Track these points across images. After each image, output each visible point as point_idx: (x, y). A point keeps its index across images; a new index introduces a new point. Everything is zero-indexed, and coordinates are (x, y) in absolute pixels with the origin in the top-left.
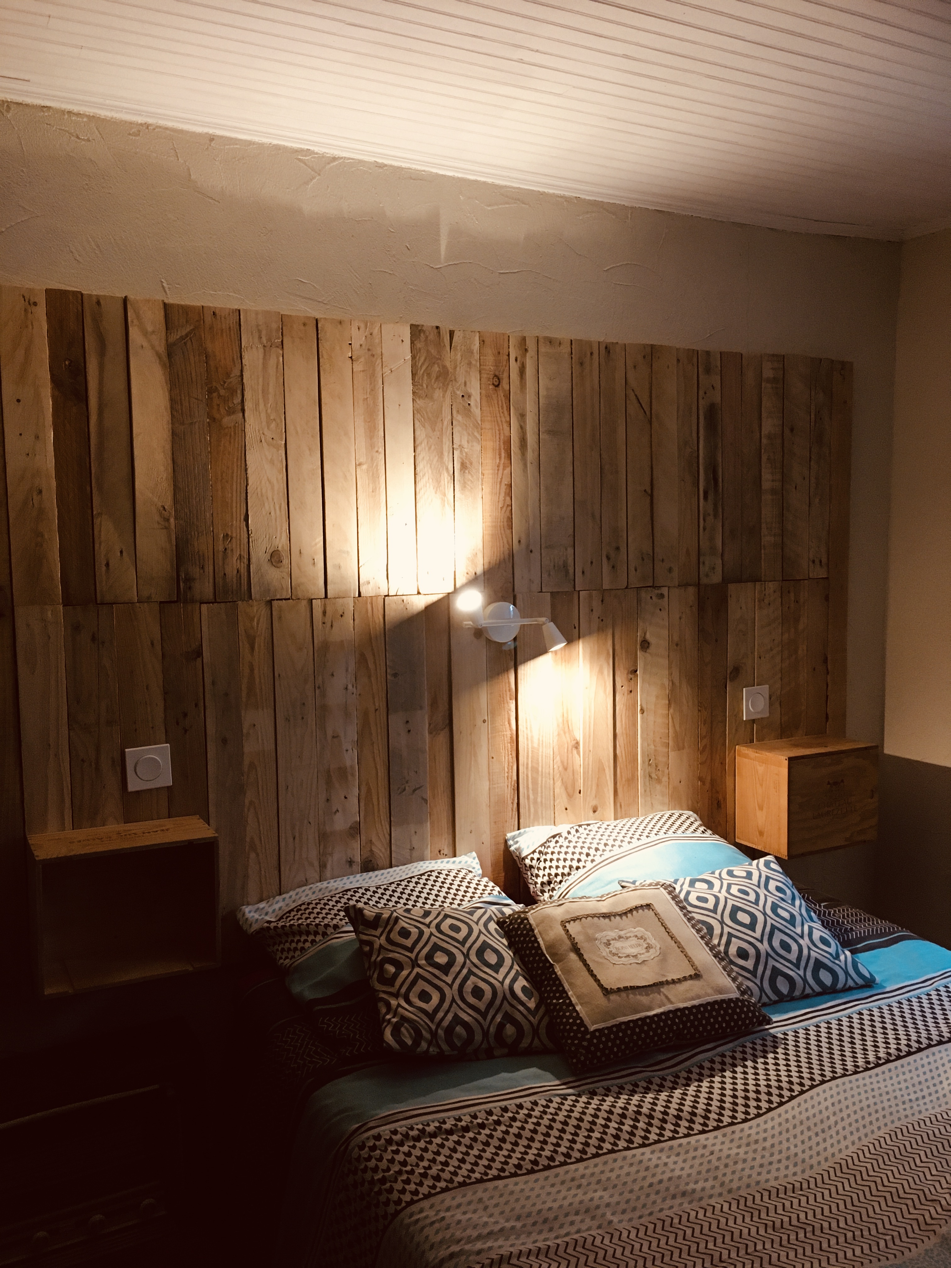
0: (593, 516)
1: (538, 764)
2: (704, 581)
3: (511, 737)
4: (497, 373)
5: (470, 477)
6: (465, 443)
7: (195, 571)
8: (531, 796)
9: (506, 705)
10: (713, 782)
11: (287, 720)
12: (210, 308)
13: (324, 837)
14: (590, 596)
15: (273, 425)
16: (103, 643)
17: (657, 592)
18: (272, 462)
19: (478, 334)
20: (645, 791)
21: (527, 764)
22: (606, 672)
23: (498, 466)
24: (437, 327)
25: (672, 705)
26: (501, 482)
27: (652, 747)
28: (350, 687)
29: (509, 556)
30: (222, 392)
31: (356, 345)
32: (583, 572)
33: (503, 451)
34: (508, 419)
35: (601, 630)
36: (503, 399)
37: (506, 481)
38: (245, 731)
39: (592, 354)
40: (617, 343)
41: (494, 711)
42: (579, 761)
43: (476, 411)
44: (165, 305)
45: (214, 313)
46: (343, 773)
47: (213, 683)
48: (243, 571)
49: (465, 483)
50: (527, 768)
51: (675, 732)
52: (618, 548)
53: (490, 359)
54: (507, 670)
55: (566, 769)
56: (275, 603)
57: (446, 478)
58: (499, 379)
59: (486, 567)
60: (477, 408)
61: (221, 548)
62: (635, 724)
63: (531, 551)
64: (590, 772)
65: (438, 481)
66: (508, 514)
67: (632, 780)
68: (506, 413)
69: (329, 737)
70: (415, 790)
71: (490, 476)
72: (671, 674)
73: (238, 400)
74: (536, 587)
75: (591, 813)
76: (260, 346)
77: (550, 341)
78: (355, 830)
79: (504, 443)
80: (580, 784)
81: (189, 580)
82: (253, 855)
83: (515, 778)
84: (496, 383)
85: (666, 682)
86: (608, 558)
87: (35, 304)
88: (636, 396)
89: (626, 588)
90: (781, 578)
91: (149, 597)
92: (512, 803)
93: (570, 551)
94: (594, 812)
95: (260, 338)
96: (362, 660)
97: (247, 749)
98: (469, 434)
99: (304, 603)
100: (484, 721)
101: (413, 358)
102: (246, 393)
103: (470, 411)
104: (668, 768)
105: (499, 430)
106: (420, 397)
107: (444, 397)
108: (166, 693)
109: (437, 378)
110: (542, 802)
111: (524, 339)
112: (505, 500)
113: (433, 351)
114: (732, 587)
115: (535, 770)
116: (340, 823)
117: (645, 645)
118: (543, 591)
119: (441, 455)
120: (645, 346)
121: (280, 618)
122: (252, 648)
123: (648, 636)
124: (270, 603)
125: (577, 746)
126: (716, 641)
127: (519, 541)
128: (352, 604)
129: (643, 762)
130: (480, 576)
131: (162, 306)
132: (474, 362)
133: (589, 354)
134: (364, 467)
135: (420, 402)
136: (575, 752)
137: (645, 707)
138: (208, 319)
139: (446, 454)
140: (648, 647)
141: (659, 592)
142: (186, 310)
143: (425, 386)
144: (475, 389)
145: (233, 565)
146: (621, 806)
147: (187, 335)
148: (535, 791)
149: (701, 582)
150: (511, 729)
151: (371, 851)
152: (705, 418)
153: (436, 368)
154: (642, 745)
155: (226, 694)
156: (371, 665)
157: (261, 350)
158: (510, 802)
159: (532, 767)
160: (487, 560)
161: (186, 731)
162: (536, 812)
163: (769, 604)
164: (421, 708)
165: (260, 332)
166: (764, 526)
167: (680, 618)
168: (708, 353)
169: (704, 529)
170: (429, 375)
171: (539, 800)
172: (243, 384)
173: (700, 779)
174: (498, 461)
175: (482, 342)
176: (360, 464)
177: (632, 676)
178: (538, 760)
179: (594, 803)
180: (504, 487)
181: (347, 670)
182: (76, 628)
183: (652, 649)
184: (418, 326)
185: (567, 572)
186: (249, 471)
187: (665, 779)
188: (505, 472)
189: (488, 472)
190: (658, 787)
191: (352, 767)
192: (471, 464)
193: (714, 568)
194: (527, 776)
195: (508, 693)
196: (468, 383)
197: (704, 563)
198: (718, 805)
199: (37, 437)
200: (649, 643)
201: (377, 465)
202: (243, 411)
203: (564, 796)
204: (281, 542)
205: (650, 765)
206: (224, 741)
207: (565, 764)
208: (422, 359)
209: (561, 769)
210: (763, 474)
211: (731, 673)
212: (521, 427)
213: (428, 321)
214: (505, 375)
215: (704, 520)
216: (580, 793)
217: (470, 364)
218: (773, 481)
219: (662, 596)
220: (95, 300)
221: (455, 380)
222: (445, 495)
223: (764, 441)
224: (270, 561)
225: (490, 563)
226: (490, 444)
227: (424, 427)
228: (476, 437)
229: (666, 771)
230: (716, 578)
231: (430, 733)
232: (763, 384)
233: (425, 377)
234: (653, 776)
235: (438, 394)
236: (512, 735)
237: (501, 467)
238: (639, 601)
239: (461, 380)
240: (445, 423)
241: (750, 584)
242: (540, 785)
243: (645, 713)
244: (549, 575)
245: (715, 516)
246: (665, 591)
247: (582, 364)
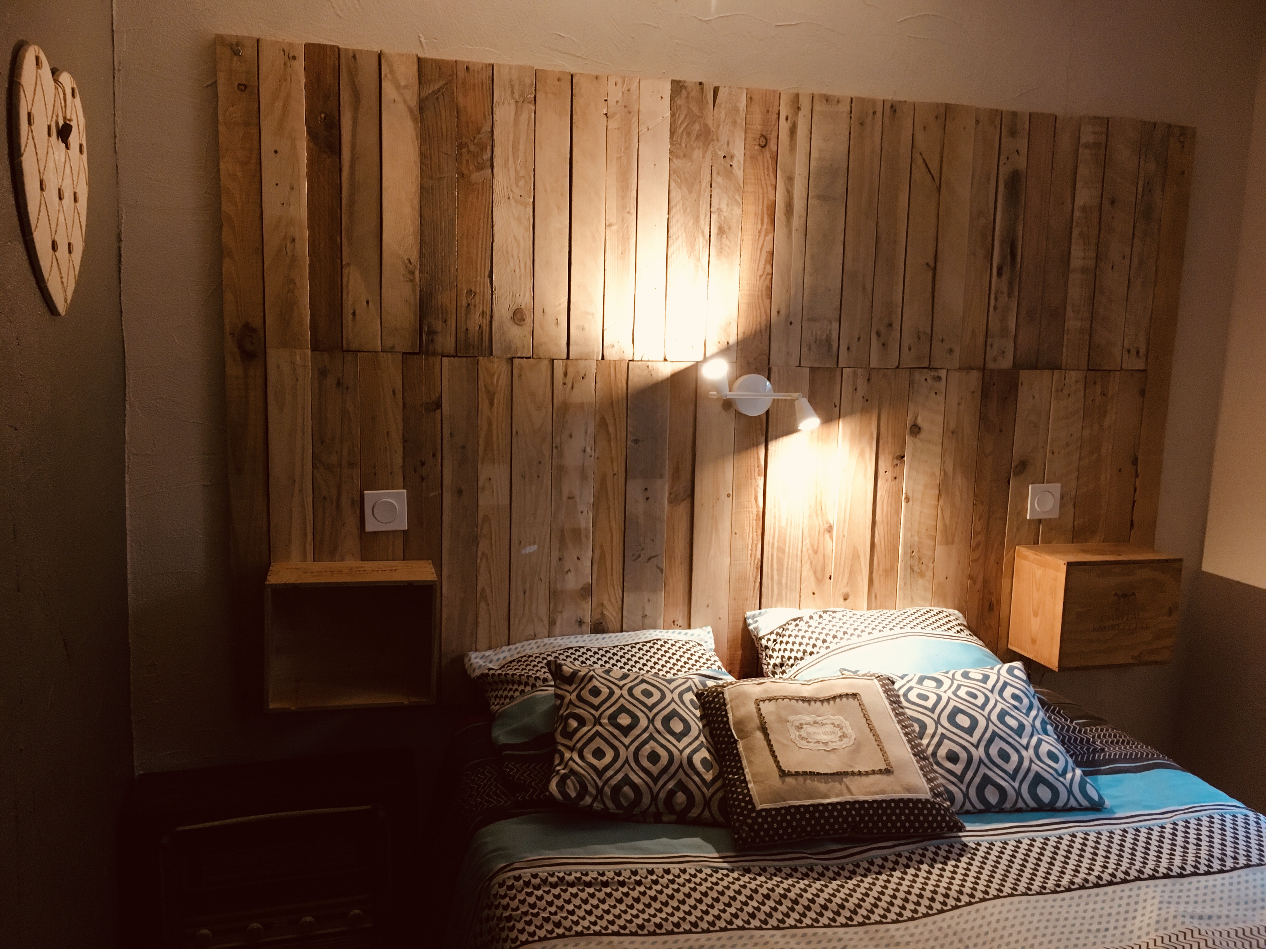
0: (864, 288)
1: (785, 545)
2: (991, 365)
3: (757, 515)
4: (764, 133)
5: (728, 243)
6: (724, 207)
7: (438, 326)
8: (776, 577)
9: (754, 481)
10: (985, 582)
11: (523, 477)
12: (463, 62)
13: (555, 595)
14: (855, 374)
15: (522, 183)
16: (347, 388)
17: (932, 373)
18: (519, 220)
19: (745, 91)
20: (905, 584)
21: (773, 544)
22: (867, 456)
23: (760, 232)
24: (701, 84)
25: (943, 496)
26: (761, 249)
27: (916, 538)
28: (588, 449)
29: (766, 326)
30: (472, 148)
31: (612, 102)
32: (848, 348)
33: (766, 216)
34: (774, 183)
35: (865, 409)
36: (770, 161)
37: (768, 248)
38: (480, 484)
39: (874, 113)
40: (905, 102)
41: (739, 486)
42: (830, 545)
43: (739, 172)
44: (419, 59)
45: (467, 68)
46: (577, 534)
47: (451, 435)
48: (486, 328)
49: (722, 248)
50: (773, 547)
51: (945, 525)
52: (890, 325)
53: (757, 117)
54: (757, 445)
55: (816, 552)
56: (516, 361)
57: (701, 243)
58: (766, 139)
59: (740, 337)
60: (739, 169)
61: (464, 303)
62: (898, 512)
63: (791, 323)
64: (843, 559)
65: (692, 246)
66: (768, 282)
67: (890, 571)
68: (772, 175)
69: (565, 498)
70: (650, 559)
71: (750, 242)
72: (943, 463)
73: (487, 156)
74: (794, 361)
75: (842, 600)
76: (512, 102)
77: (827, 99)
78: (587, 591)
79: (768, 208)
80: (831, 569)
81: (432, 332)
82: (483, 605)
83: (759, 556)
84: (763, 144)
85: (937, 471)
86: (878, 334)
87: (294, 58)
88: (924, 160)
89: (898, 367)
90: (1086, 368)
91: (393, 347)
92: (755, 582)
93: (835, 325)
94: (845, 599)
95: (513, 93)
96: (603, 423)
97: (481, 503)
98: (729, 197)
99: (545, 363)
100: (729, 496)
101: (673, 115)
102: (495, 149)
103: (732, 173)
104: (933, 562)
105: (763, 194)
106: (677, 157)
107: (703, 157)
108: (405, 441)
109: (698, 137)
110: (786, 584)
111: (797, 96)
112: (765, 268)
113: (695, 110)
114: (1024, 375)
115: (781, 550)
116: (572, 583)
117: (916, 430)
118: (802, 365)
119: (697, 219)
120: (938, 105)
121: (520, 376)
122: (491, 404)
123: (919, 421)
124: (511, 359)
125: (830, 529)
126: (1001, 431)
127: (778, 312)
128: (594, 367)
129: (905, 553)
130: (733, 345)
131: (416, 60)
132: (739, 121)
133: (871, 114)
134: (614, 228)
135: (677, 162)
136: (827, 535)
137: (910, 495)
138: (461, 73)
139: (702, 217)
140: (919, 433)
141: (936, 374)
142: (439, 64)
143: (683, 145)
144: (739, 150)
145: (476, 320)
146: (876, 597)
147: (439, 90)
148: (780, 571)
149: (987, 366)
150: (757, 506)
151: (602, 613)
152: (1005, 186)
153: (697, 127)
154: (904, 535)
155: (463, 447)
156: (611, 429)
157: (513, 106)
158: (752, 580)
159: (778, 547)
160: (741, 330)
161: (423, 479)
162: (780, 595)
163: (1069, 395)
164: (661, 476)
165: (512, 87)
166: (1069, 308)
167: (959, 404)
168: (1014, 114)
169: (995, 308)
170: (689, 134)
171: (784, 581)
172: (493, 140)
173: (970, 577)
174: (759, 226)
175: (750, 99)
176: (610, 225)
177: (898, 462)
178: (785, 541)
179: (845, 590)
180: (764, 256)
181: (586, 433)
182: (323, 373)
183: (922, 435)
184: (680, 81)
185: (830, 347)
186: (495, 228)
187: (929, 574)
188: (767, 238)
189: (748, 238)
190: (920, 581)
191: (587, 529)
192: (730, 228)
193: (1003, 352)
194: (772, 555)
195: (757, 469)
196: (731, 143)
197: (991, 346)
198: (990, 607)
199: (292, 188)
200: (920, 428)
201: (628, 227)
202: (492, 167)
203: (812, 580)
204: (525, 300)
205: (912, 557)
206: (460, 492)
207: (816, 547)
208: (682, 117)
209: (810, 551)
210: (1072, 251)
211: (1016, 467)
212: (788, 191)
213: (690, 77)
214: (774, 134)
215: (996, 299)
216: (830, 578)
217: (734, 123)
218: (1084, 258)
219: (939, 378)
220: (351, 54)
221: (718, 140)
222: (699, 260)
223: (1077, 214)
224: (513, 318)
225: (744, 333)
226: (751, 209)
227: (680, 188)
228: (736, 200)
229: (931, 565)
230: (1006, 363)
231: (670, 502)
232: (1081, 150)
233: (685, 136)
234: (916, 569)
235: (697, 154)
236: (758, 511)
237: (763, 233)
238: (911, 382)
239: (724, 139)
240: (704, 184)
241: (1047, 373)
242: (785, 566)
243: (910, 502)
244: (810, 349)
245: (1010, 295)
246: (943, 373)
247: (862, 124)
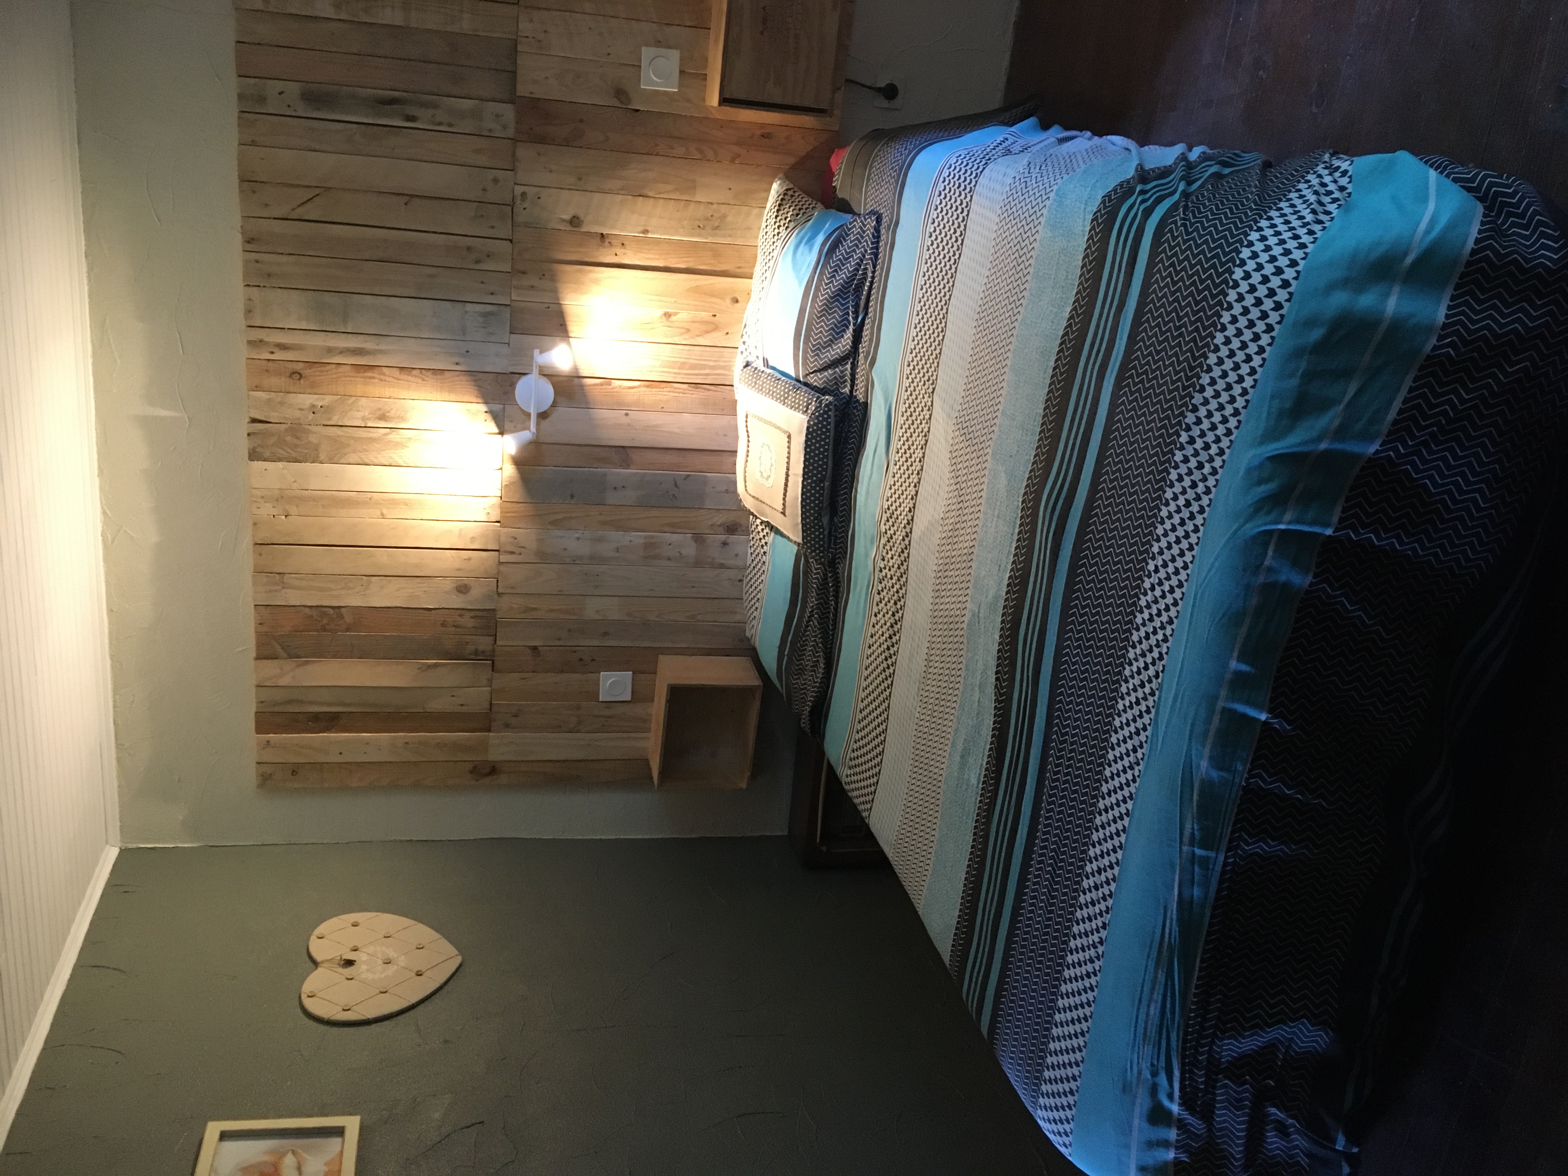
0: (432, 276)
1: (677, 362)
2: (510, 133)
3: (647, 387)
4: (288, 374)
5: (392, 412)
6: (359, 415)
7: (470, 648)
8: (707, 371)
9: (616, 390)
10: (740, 143)
11: (597, 587)
12: (256, 628)
13: (698, 563)
14: (517, 288)
15: (351, 585)
16: (520, 710)
17: (518, 202)
18: (382, 588)
19: (252, 393)
20: (730, 236)
21: (675, 373)
22: (598, 276)
23: (382, 380)
24: (249, 435)
25: (645, 192)
26: (398, 379)
27: (685, 222)
28: (577, 535)
29: (471, 375)
30: (325, 621)
31: (275, 512)
32: (492, 294)
33: (366, 374)
34: (334, 366)
35: (553, 278)
36: (312, 370)
37: (396, 373)
38: (600, 618)
39: (257, 262)
40: (242, 227)
41: (619, 404)
42: (683, 316)
43: (327, 400)
44: (258, 658)
45: (260, 624)
46: (649, 545)
47: (559, 639)
48: (473, 614)
49: (398, 417)
50: (679, 374)
51: (676, 190)
52: (469, 249)
53: (274, 381)
54: (582, 386)
55: (688, 330)
56: (500, 590)
57: (394, 436)
58: (294, 373)
59: (480, 401)
60: (324, 399)
61: (453, 629)
62: (658, 241)
63: (468, 352)
64: (697, 303)
65: (398, 445)
66: (429, 373)
67: (715, 251)
68: (328, 367)
69: (617, 555)
70: (676, 486)
71: (392, 389)
72: (610, 192)
73: (331, 611)
74: (505, 350)
75: (737, 305)
76: (284, 591)
77: (249, 312)
78: (699, 538)
79: (359, 372)
80: (705, 315)
81: (476, 652)
82: (699, 617)
83: (686, 386)
84: (298, 376)
85: (620, 198)
86: (478, 262)
87: (268, 742)
88: (299, 206)
89: (511, 241)
90: (516, 7)
91: (488, 680)
92: (709, 390)
93: (469, 307)
94: (737, 301)
95: (276, 591)
96: (555, 523)
97: (616, 618)
98: (351, 410)
99: (503, 568)
100: (627, 415)
101: (280, 460)
102: (325, 604)
103: (328, 407)
104: (712, 204)
105: (345, 377)
106: (318, 457)
107: (315, 433)
108: (562, 672)
109: (297, 438)
110: (715, 361)
111: (250, 343)
112: (416, 376)
113: (272, 440)
114: (522, 90)
115: (682, 366)
116: (690, 550)
117: (575, 221)
118: (507, 341)
119: (372, 440)
120: (241, 191)
121: (512, 588)
122: (535, 609)
123: (567, 217)
124: (499, 594)
125: (668, 315)
126: (581, 121)
127: (457, 364)
128: (506, 529)
129: (699, 235)
130: (489, 408)
131: (259, 661)
132: (279, 399)
133: (258, 265)
134: (385, 512)
135: (322, 457)
136: (673, 318)
137: (641, 229)
138: (264, 629)
139: (370, 435)
140: (578, 218)
141: (519, 198)
142: (259, 645)
143: (306, 451)
144: (306, 400)
145: (467, 621)
146: (739, 268)
147: (280, 645)
148: (704, 367)
149: (510, 136)
150: (639, 387)
151: (720, 526)
152: (319, 110)
153: (289, 439)
154: (681, 236)
155: (570, 630)
156: (561, 516)
157: (287, 590)
158: (707, 393)
159: (679, 368)
160: (474, 400)
161: (593, 660)
162: (724, 368)
163: (545, 32)
164: (605, 475)
165: (270, 591)
166: (449, 28)
167: (551, 171)
168: (241, 97)
169: (450, 125)
170: (296, 446)
171: (711, 364)
172: (317, 606)
173: (732, 161)
174: (376, 380)
175: (257, 388)
176: (382, 514)
177: (607, 241)
178: (674, 362)
179: (728, 301)
180: (403, 376)
181: (563, 537)
182: (507, 726)
183: (582, 216)
184: (249, 453)
185: (491, 314)
186: (390, 605)
187: (723, 209)
188: (387, 373)
189: (387, 392)
190: (729, 219)
191: (646, 537)
192: (380, 409)
193: (497, 116)
194: (686, 374)
195: (604, 387)
196: (301, 407)
197: (490, 131)
198: (767, 138)
199: (367, 744)
200: (574, 217)
201: (383, 500)
202: (339, 607)
203: (714, 334)
204: (448, 585)
205: (704, 228)
206: (606, 634)
207: (683, 331)
208: (281, 451)
209: (686, 336)
210: (384, 22)
211: (622, 102)
212: (341, 353)
213: (243, 445)
214: (289, 365)
215: (440, 124)
216: (715, 316)
217: (282, 403)
218: (393, 7)
219: (524, 194)
220: (260, 705)
221: (299, 419)
222: (410, 439)
223: (343, 16)
224: (464, 593)
225: (477, 397)
226: (360, 389)
227: (346, 454)
228: (354, 402)
229: (715, 206)
230: (508, 112)
231: (627, 466)
232: (271, 9)
233: (299, 450)
234: (716, 224)
235: (313, 439)
236: (644, 386)
237: (383, 377)
238: (527, 225)
239: (298, 414)
240: (341, 433)
241: (521, 61)
242: (698, 362)
243: (649, 228)
244: (492, 334)
245: (435, 106)
246: (519, 190)
247: (269, 275)
